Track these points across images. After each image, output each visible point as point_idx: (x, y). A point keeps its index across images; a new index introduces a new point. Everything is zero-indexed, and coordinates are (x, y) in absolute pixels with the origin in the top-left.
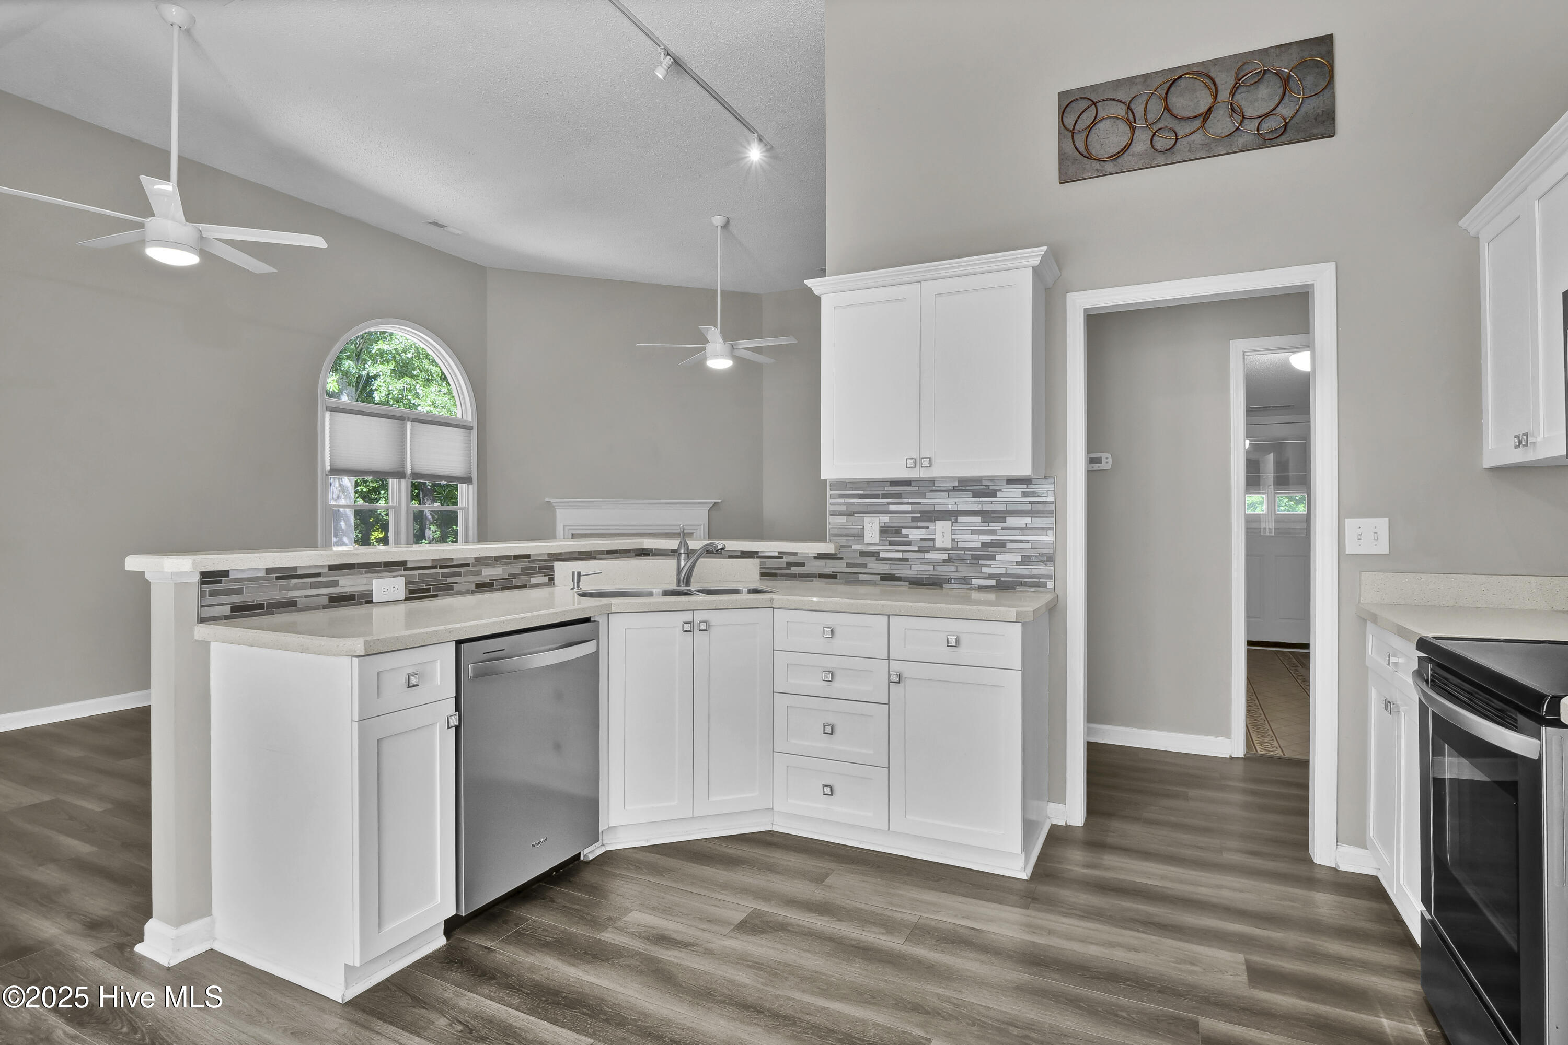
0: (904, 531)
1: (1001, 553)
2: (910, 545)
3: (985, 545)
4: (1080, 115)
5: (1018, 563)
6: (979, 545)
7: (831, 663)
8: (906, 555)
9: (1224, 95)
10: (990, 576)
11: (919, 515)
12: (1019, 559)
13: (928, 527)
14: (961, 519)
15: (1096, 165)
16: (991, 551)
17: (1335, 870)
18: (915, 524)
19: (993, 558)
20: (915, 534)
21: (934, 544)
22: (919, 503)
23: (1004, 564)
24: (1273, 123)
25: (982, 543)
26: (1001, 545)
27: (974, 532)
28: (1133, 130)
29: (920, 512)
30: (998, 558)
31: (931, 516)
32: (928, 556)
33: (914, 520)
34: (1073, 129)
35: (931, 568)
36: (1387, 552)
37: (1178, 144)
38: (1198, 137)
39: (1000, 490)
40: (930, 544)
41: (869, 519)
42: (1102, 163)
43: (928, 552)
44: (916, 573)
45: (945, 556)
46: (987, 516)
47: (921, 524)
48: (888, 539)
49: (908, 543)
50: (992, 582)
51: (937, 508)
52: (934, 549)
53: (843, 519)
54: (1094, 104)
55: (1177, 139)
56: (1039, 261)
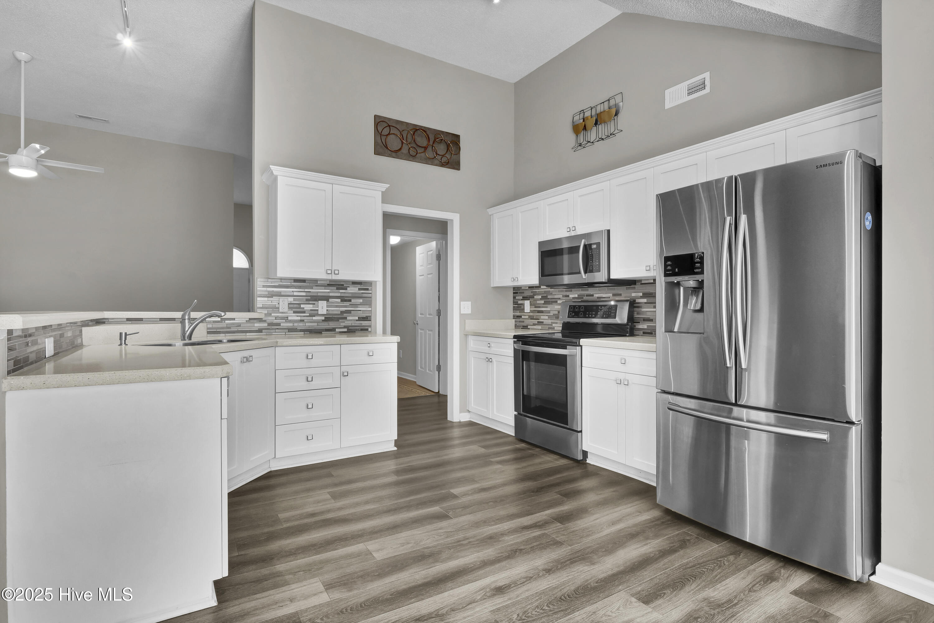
0: (302, 306)
1: (349, 316)
2: (305, 313)
3: (342, 312)
4: (384, 128)
5: (357, 320)
6: (339, 313)
7: (309, 372)
8: (303, 318)
9: (431, 143)
10: (345, 327)
11: (310, 298)
12: (357, 318)
13: (314, 304)
14: (331, 300)
15: (389, 152)
16: (345, 315)
17: (460, 422)
18: (308, 302)
19: (346, 318)
20: (308, 307)
21: (318, 312)
22: (310, 292)
23: (352, 320)
24: (444, 159)
25: (341, 311)
26: (349, 312)
27: (337, 306)
28: (402, 143)
29: (310, 296)
30: (348, 318)
31: (315, 299)
32: (314, 318)
33: (307, 300)
34: (381, 133)
35: (316, 324)
36: (470, 313)
37: (417, 155)
38: (423, 154)
39: (349, 287)
40: (316, 312)
41: (282, 299)
42: (392, 152)
43: (315, 316)
44: (308, 327)
45: (323, 318)
46: (343, 299)
47: (310, 302)
48: (293, 310)
49: (304, 312)
50: (345, 330)
51: (319, 294)
52: (318, 315)
53: (266, 299)
54: (389, 126)
55: (417, 153)
56: (385, 190)
